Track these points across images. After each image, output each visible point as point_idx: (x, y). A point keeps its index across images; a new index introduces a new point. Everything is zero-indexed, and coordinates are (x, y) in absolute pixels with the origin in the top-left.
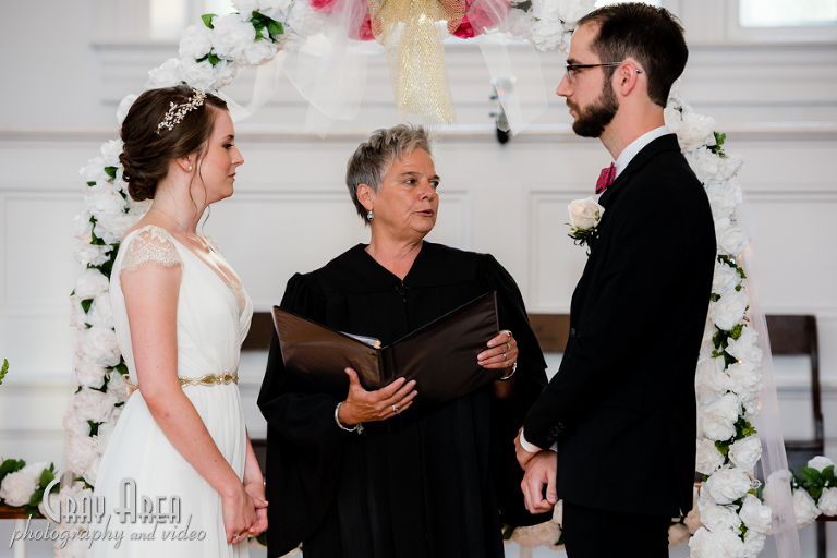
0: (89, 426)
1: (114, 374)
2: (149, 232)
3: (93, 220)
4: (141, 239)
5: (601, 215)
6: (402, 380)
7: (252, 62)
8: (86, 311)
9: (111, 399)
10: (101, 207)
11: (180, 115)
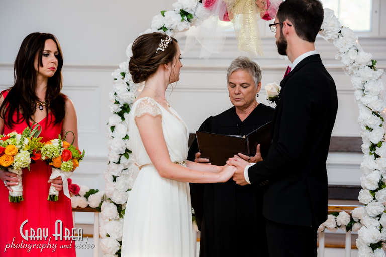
0: (113, 178)
1: (123, 157)
2: (147, 100)
3: (115, 94)
4: (143, 103)
5: (280, 90)
6: (208, 160)
7: (180, 30)
8: (112, 131)
9: (121, 167)
10: (118, 89)
11: (166, 45)
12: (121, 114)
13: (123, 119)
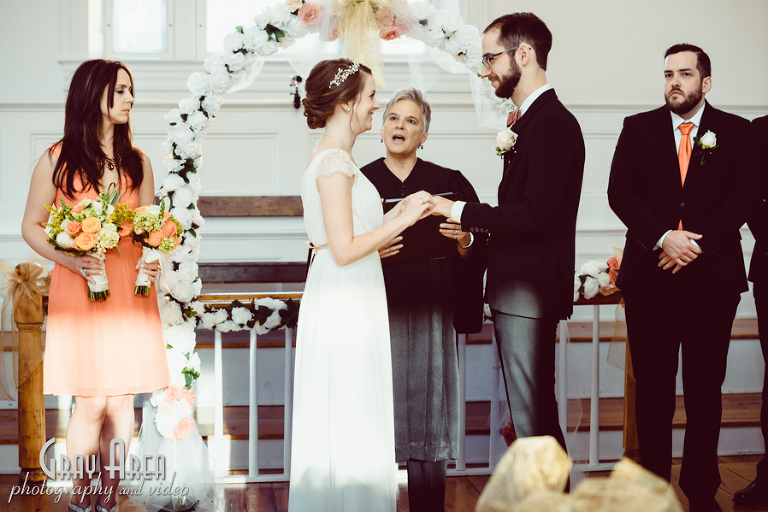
0: (173, 265)
1: (188, 234)
2: (338, 153)
3: (175, 145)
4: (333, 157)
5: (516, 139)
10: (179, 138)
11: (344, 77)
12: (182, 174)
13: (187, 180)
